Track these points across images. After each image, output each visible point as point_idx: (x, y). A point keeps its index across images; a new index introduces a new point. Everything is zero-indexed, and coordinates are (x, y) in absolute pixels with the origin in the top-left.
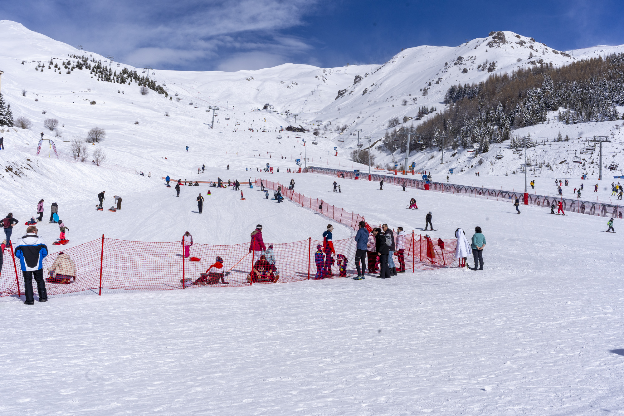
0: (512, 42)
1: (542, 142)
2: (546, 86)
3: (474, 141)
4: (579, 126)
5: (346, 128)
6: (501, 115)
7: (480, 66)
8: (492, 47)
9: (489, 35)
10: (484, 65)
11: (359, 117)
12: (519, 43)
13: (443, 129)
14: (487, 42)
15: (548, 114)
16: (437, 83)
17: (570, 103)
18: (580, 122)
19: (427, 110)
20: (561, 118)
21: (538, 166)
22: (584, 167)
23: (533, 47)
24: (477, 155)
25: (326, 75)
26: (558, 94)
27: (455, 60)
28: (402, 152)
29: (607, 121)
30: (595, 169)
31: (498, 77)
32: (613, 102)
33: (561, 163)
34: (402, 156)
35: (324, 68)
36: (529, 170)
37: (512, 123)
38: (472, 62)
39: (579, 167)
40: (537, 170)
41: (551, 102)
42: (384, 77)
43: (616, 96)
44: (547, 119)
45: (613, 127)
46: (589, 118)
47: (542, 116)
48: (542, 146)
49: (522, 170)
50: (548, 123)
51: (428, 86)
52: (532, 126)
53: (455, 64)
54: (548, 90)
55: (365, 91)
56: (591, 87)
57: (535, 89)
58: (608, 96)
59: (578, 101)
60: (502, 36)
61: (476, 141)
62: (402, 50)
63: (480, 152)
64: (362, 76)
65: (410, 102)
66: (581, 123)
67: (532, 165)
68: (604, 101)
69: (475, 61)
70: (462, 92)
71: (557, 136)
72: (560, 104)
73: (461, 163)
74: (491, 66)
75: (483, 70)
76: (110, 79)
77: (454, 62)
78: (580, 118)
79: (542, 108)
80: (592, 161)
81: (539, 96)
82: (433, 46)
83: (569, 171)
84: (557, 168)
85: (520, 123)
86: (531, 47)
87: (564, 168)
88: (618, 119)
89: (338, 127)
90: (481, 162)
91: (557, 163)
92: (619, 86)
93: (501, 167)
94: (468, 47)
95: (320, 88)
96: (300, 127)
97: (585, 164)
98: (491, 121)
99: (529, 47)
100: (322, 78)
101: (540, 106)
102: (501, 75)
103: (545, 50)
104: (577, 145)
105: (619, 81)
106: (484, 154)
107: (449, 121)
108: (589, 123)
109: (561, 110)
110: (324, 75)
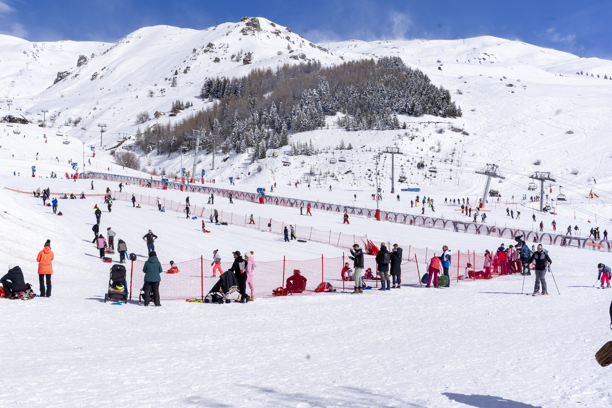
0: (267, 31)
1: (324, 149)
2: (322, 88)
3: (249, 145)
4: (360, 134)
5: (79, 121)
6: (276, 117)
7: (234, 56)
8: (246, 34)
9: (242, 21)
10: (238, 55)
11: (95, 109)
12: (275, 33)
13: (210, 130)
14: (240, 29)
15: (326, 119)
16: (185, 72)
17: (348, 108)
18: (360, 129)
19: (182, 105)
20: (341, 124)
21: (322, 176)
22: (370, 178)
23: (289, 38)
24: (253, 161)
25: (37, 50)
26: (336, 98)
27: (205, 46)
28: (159, 153)
29: (388, 130)
30: (381, 181)
31: (262, 72)
32: (392, 110)
33: (346, 173)
34: (159, 158)
35: (34, 42)
36: (314, 180)
37: (289, 127)
38: (225, 51)
39: (365, 178)
40: (321, 180)
41: (329, 106)
42: (116, 60)
43: (395, 104)
44: (326, 125)
45: (395, 137)
46: (370, 125)
47: (320, 121)
48: (325, 153)
49: (306, 179)
50: (328, 129)
51: (174, 75)
52: (310, 132)
53: (205, 51)
54: (324, 93)
55: (94, 76)
56: (368, 92)
57: (310, 90)
58: (388, 103)
59: (356, 106)
60: (256, 23)
61: (250, 145)
62: (138, 29)
63: (257, 158)
64: (88, 56)
65: (157, 93)
66: (362, 131)
67: (316, 175)
68: (384, 108)
69: (227, 49)
70: (221, 86)
71: (339, 145)
72: (338, 109)
73: (235, 170)
74: (246, 56)
75: (238, 61)
77: (204, 49)
78: (360, 125)
79: (319, 112)
80: (378, 173)
81: (316, 99)
82: (174, 27)
83: (355, 182)
84: (343, 179)
85: (298, 127)
86: (288, 38)
87: (350, 178)
88: (399, 128)
89: (69, 119)
90: (260, 170)
91: (342, 173)
92: (397, 93)
93: (283, 175)
94: (217, 32)
95: (30, 67)
96: (22, 118)
97: (371, 175)
98: (265, 123)
99: (286, 38)
100: (32, 54)
101: (317, 110)
102: (264, 70)
103: (302, 42)
104: (361, 154)
105: (396, 87)
106: (261, 160)
107: (216, 120)
108: (369, 131)
109: (340, 115)
110: (34, 50)
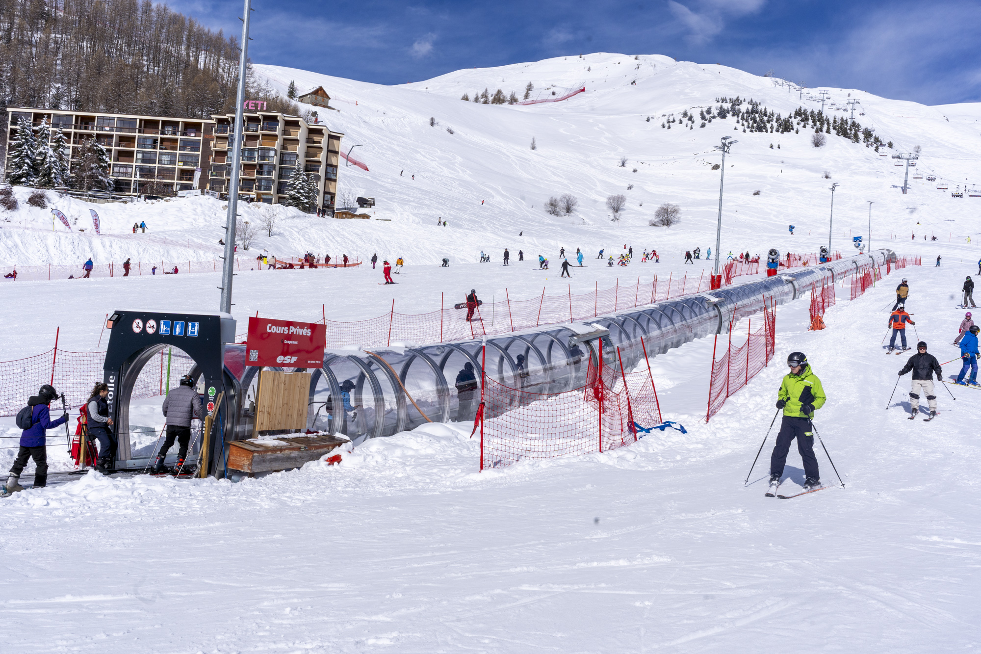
76: (765, 127)
